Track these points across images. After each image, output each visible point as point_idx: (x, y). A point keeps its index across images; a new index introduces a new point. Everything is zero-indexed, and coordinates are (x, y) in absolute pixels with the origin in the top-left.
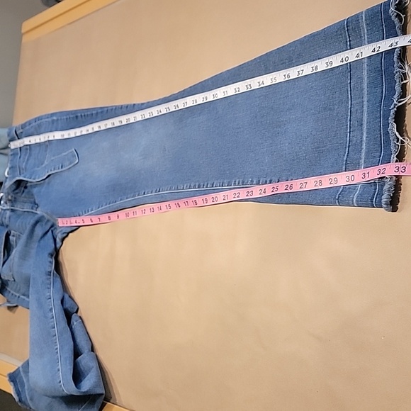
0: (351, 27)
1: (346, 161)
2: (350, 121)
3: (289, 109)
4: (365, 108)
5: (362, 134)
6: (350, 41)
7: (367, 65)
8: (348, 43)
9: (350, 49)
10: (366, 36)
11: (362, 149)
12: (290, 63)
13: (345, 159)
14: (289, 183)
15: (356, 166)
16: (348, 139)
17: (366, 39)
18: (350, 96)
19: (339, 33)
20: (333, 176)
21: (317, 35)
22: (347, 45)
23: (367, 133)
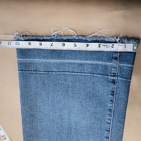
0: (24, 68)
1: (102, 75)
2: (77, 73)
3: (62, 120)
4: (72, 61)
5: (87, 64)
6: (31, 71)
7: (48, 59)
8: (32, 72)
10: (32, 60)
11: (96, 64)
12: (33, 116)
15: (106, 68)
17: (33, 60)
18: (63, 73)
19: (25, 77)
21: (22, 93)
22: (33, 73)
23: (87, 60)
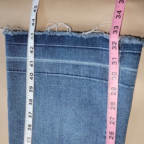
0: (13, 68)
1: (100, 79)
2: (72, 75)
3: (52, 129)
5: (83, 65)
7: (39, 58)
8: (22, 72)
9: (26, 71)
11: (94, 66)
12: (21, 123)
13: (98, 80)
14: (108, 135)
15: (105, 71)
16: (85, 78)
17: (23, 58)
18: (56, 75)
19: (13, 78)
20: (110, 91)
21: (9, 95)
22: (23, 74)
23: (84, 61)
